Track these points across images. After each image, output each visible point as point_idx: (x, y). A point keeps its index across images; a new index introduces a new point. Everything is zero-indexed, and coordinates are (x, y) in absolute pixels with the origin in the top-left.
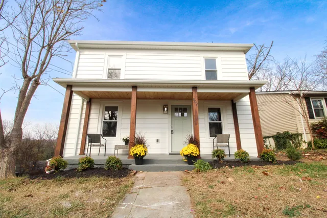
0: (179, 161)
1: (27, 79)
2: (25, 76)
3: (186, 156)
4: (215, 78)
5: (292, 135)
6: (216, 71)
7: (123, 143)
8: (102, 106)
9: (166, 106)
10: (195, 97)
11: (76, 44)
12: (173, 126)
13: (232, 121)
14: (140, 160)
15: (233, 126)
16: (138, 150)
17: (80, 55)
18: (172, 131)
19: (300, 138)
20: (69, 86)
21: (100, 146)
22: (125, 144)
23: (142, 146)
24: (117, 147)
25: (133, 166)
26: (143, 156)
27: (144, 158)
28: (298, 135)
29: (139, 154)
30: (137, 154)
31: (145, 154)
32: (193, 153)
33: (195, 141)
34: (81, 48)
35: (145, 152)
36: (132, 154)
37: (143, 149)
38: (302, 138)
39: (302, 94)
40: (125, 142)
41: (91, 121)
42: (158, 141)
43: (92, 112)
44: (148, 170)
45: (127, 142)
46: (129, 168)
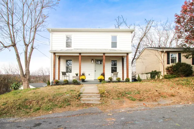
0: (97, 81)
1: (26, 46)
2: (26, 45)
3: (99, 79)
4: (116, 47)
5: (157, 72)
6: (116, 42)
7: (76, 75)
8: (65, 60)
9: (93, 60)
10: (104, 58)
11: (50, 30)
12: (95, 68)
13: (121, 66)
14: (83, 81)
15: (122, 68)
16: (83, 77)
17: (52, 35)
18: (95, 71)
19: (160, 73)
20: (54, 53)
21: (66, 76)
24: (73, 77)
25: (81, 83)
27: (85, 80)
28: (159, 72)
32: (102, 79)
33: (103, 75)
34: (52, 31)
35: (85, 78)
36: (81, 79)
38: (161, 74)
39: (165, 51)
41: (61, 66)
42: (89, 74)
43: (61, 62)
44: (86, 84)
45: (77, 75)
46: (80, 83)
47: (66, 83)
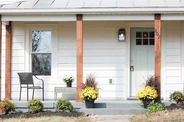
7: (65, 85)
10: (158, 28)
12: (133, 59)
14: (90, 103)
16: (89, 92)
18: (131, 67)
21: (34, 88)
22: (67, 86)
23: (92, 89)
24: (57, 90)
25: (84, 109)
26: (94, 99)
27: (96, 102)
29: (90, 97)
30: (88, 97)
31: (97, 97)
32: (149, 96)
33: (155, 83)
35: (96, 94)
36: (82, 96)
37: (94, 92)
40: (67, 83)
42: (111, 81)
45: (69, 83)
46: (80, 111)
47: (37, 112)
